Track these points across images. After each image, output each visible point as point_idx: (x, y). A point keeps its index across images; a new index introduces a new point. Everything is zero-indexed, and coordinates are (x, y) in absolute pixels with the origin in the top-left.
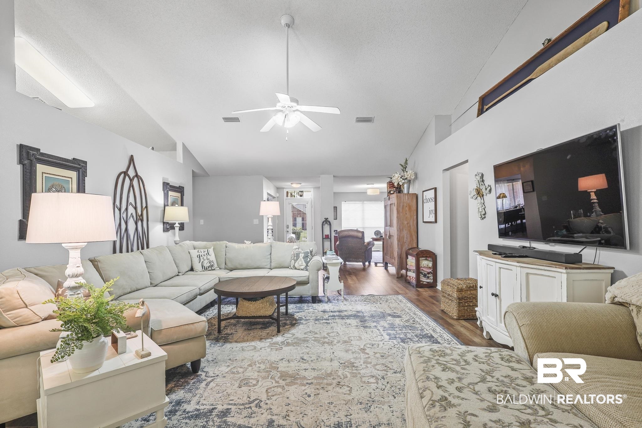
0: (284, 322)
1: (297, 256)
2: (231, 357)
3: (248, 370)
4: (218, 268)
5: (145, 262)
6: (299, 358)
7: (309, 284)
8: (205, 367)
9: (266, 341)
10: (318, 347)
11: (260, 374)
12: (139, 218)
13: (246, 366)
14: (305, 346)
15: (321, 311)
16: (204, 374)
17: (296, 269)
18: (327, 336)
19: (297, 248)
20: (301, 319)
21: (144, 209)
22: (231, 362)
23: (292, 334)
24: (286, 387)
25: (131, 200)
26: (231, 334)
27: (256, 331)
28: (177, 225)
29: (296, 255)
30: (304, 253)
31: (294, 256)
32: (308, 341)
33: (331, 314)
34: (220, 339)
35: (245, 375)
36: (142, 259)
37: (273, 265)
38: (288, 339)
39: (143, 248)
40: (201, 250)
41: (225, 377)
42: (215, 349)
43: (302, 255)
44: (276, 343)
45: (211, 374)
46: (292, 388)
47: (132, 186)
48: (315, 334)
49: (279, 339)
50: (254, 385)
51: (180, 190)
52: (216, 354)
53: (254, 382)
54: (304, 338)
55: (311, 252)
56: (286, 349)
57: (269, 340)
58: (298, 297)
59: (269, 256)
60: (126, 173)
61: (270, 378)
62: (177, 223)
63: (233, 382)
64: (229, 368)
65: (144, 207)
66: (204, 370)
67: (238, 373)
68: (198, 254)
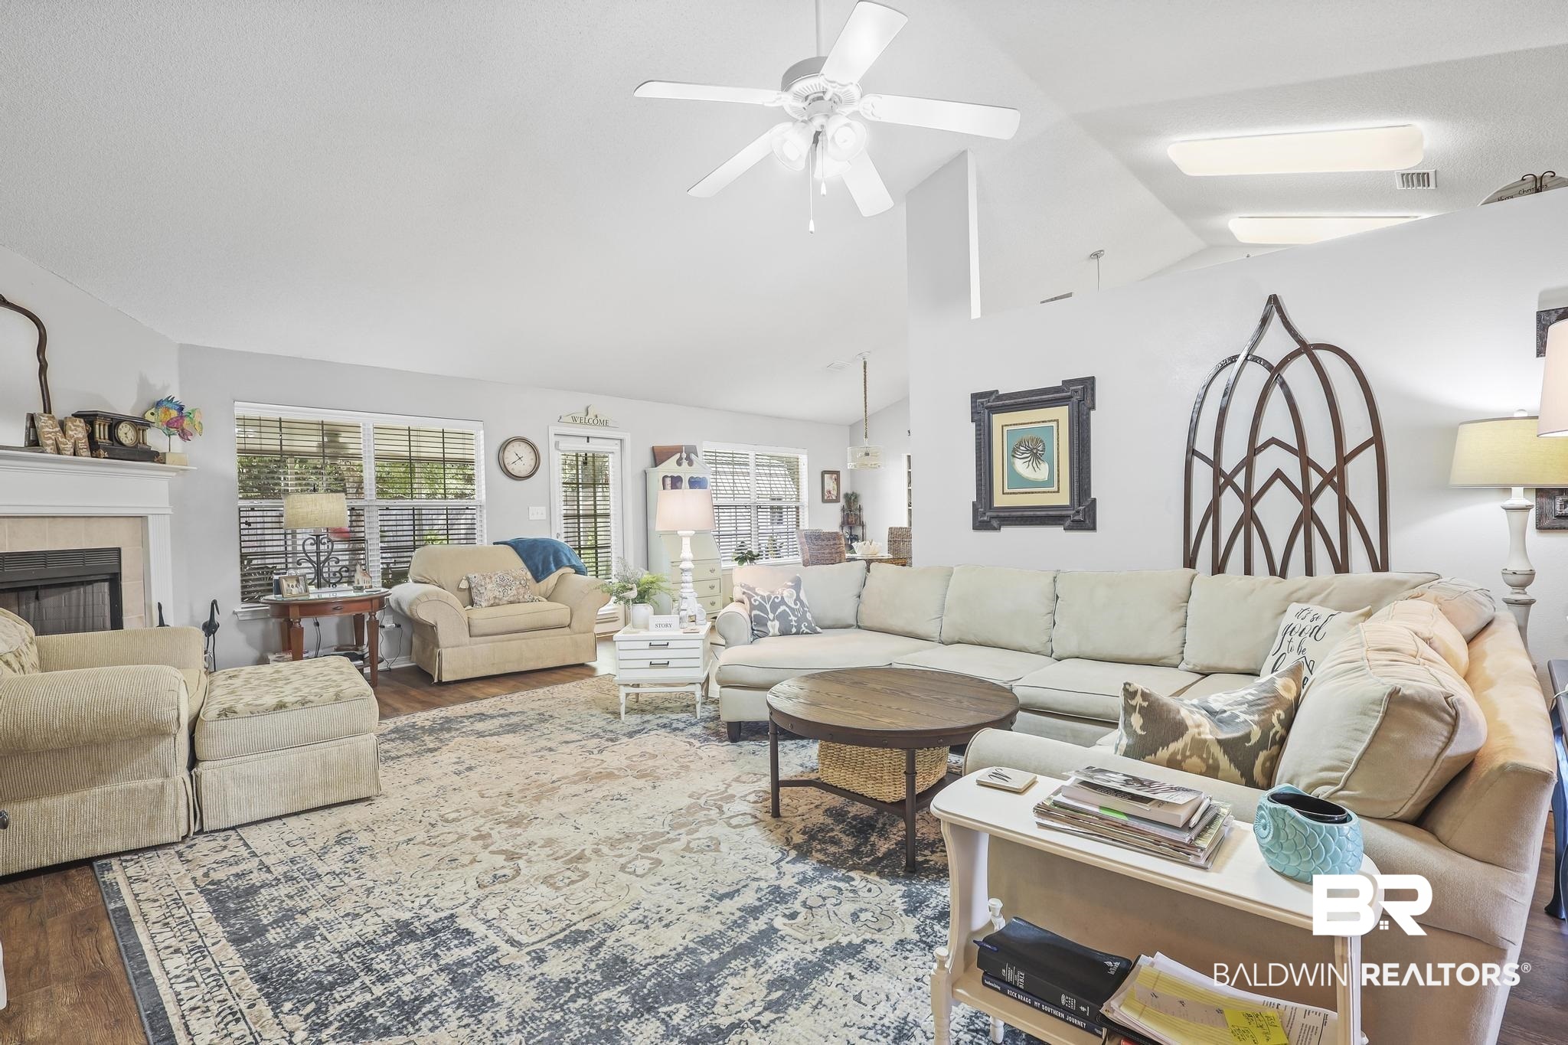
12: (1326, 484)
21: (1362, 448)
25: (1278, 430)
47: (1277, 384)
60: (1244, 358)
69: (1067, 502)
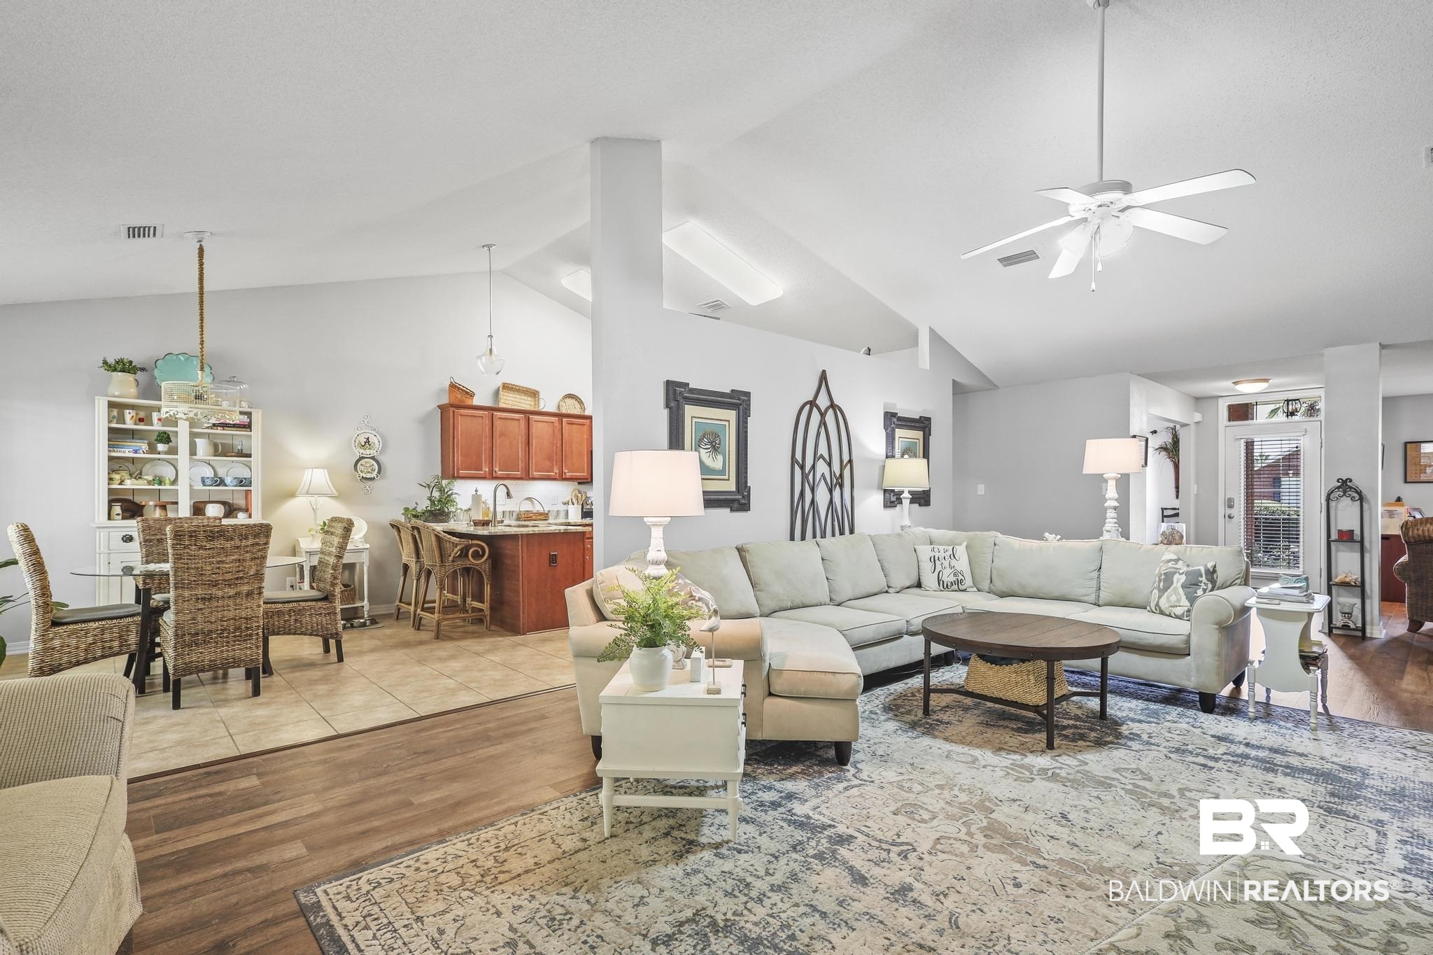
0: (1082, 731)
1: (1168, 579)
2: (916, 761)
3: (930, 792)
4: (975, 589)
5: (823, 559)
6: (1055, 811)
7: (1189, 657)
8: (863, 761)
9: (1008, 757)
10: (1124, 808)
11: (949, 808)
12: (837, 483)
13: (931, 786)
14: (1096, 794)
15: (1213, 736)
16: (853, 771)
17: (1162, 613)
18: (1175, 793)
19: (1171, 560)
20: (1135, 737)
21: (846, 465)
22: (910, 770)
23: (1080, 761)
24: (981, 851)
25: (823, 450)
26: (948, 723)
27: (1001, 731)
28: (906, 495)
29: (1163, 577)
30: (1187, 574)
31: (1159, 578)
32: (1110, 786)
33: (1241, 749)
34: (920, 726)
35: (919, 799)
36: (816, 554)
37: (1104, 596)
38: (1061, 768)
39: (823, 536)
40: (939, 547)
41: (882, 788)
42: (899, 739)
43: (1178, 580)
44: (1029, 768)
45: (864, 776)
46: (991, 857)
47: (823, 423)
48: (1144, 779)
49: (1043, 761)
50: (923, 821)
51: (923, 424)
52: (894, 748)
53: (926, 816)
54: (1106, 778)
55: (1211, 573)
56: (1041, 784)
57: (1017, 757)
58: (1170, 689)
59: (1095, 574)
60: (812, 404)
61: (961, 821)
62: (906, 490)
63: (891, 801)
64: (900, 778)
65: (845, 463)
66: (858, 765)
67: (910, 790)
68: (932, 554)
69: (734, 489)
